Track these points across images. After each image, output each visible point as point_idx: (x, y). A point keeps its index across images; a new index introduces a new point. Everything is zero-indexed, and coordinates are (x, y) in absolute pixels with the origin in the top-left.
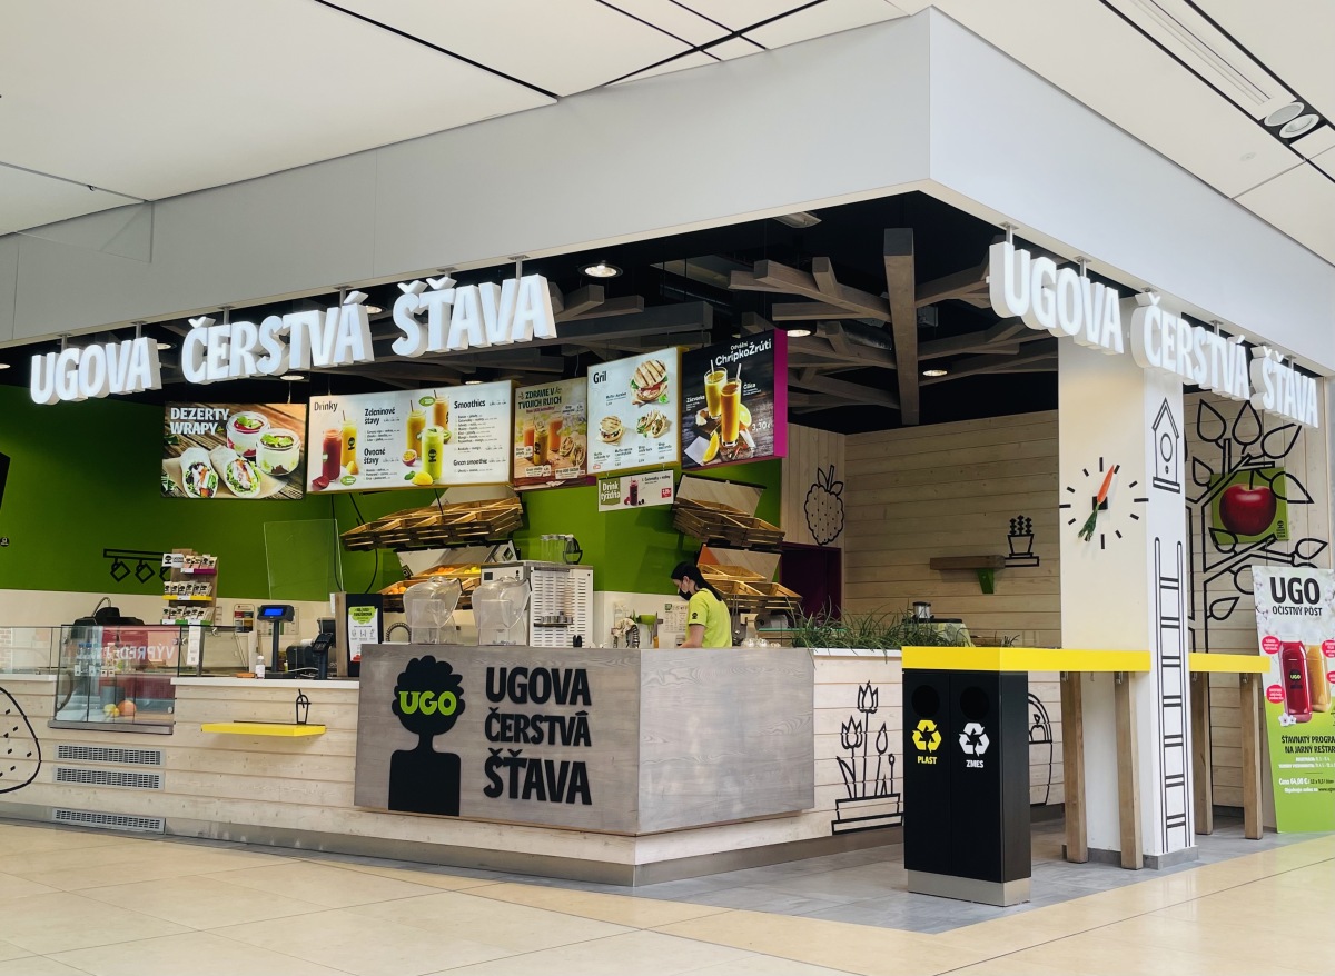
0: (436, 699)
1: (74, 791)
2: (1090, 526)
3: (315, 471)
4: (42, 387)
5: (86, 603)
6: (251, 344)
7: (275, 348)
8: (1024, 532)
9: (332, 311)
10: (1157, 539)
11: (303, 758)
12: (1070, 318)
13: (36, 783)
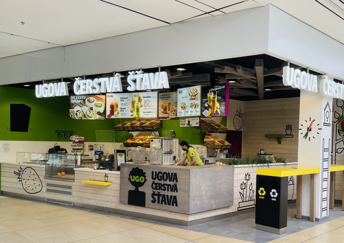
0: (139, 178)
1: (51, 194)
2: (306, 135)
3: (108, 113)
4: (39, 93)
5: (52, 144)
6: (91, 86)
7: (97, 87)
8: (290, 129)
9: (112, 78)
10: (324, 139)
11: (107, 190)
12: (304, 84)
13: (42, 192)
